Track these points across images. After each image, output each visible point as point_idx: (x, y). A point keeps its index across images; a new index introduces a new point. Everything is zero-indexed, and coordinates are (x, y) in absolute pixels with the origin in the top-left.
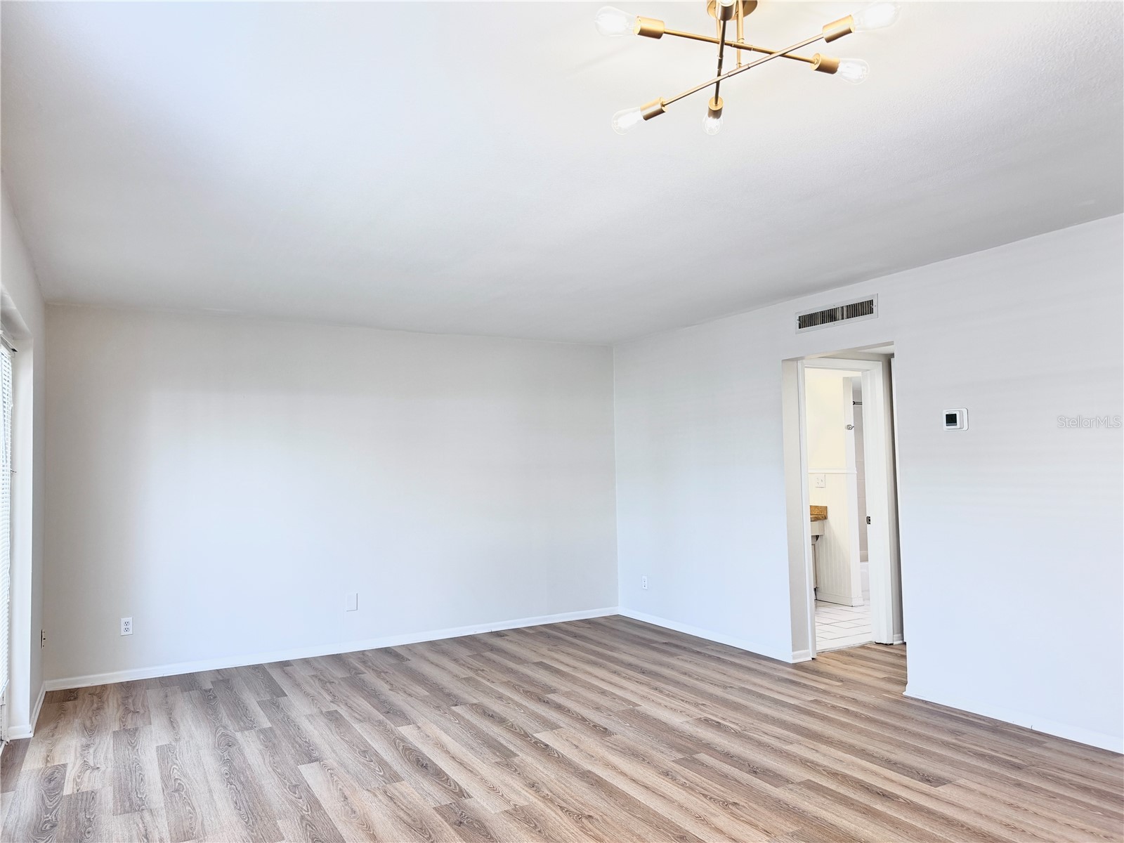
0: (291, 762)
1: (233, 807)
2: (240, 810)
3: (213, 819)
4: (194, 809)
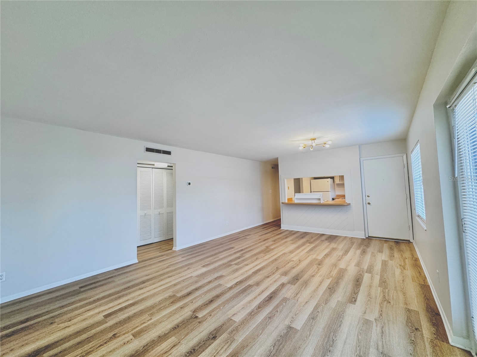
0: (299, 334)
1: (343, 324)
2: (341, 321)
3: (353, 323)
4: (358, 335)
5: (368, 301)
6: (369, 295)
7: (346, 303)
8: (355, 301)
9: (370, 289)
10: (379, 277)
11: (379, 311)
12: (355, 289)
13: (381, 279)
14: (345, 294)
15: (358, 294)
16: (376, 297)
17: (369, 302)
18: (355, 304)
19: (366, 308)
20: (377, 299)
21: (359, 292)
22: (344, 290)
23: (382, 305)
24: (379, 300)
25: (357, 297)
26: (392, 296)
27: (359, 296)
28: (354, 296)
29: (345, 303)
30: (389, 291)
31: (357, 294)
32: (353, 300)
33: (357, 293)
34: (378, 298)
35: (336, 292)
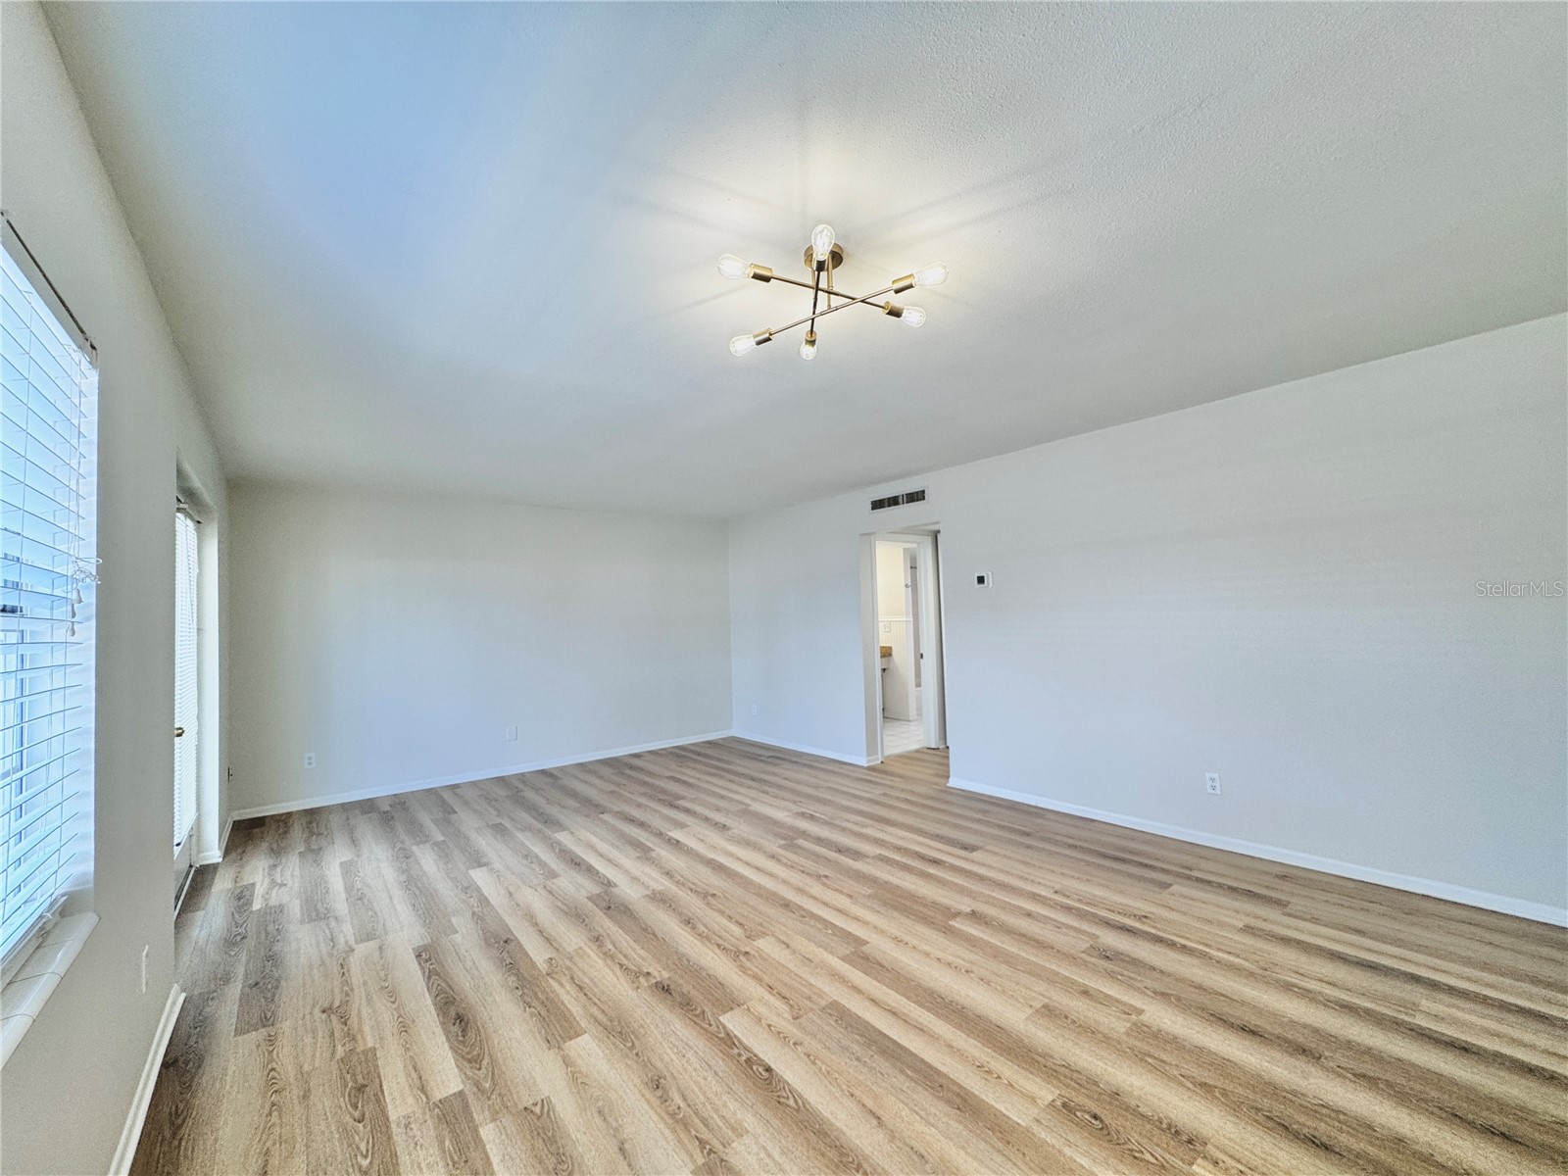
5: (386, 975)
6: (392, 994)
7: (435, 939)
8: (419, 956)
9: (400, 1016)
10: (393, 1116)
11: (348, 971)
12: (444, 985)
13: (379, 1099)
14: (457, 954)
15: (424, 976)
16: (369, 1000)
17: (382, 974)
18: (413, 949)
19: (382, 958)
20: (364, 996)
21: (427, 984)
22: (469, 964)
23: (346, 988)
24: (358, 998)
25: (422, 968)
26: (320, 1039)
27: (420, 973)
28: (432, 964)
29: (437, 939)
30: (333, 1053)
31: (427, 973)
32: (424, 954)
33: (429, 978)
34: (364, 1002)
35: (483, 943)
